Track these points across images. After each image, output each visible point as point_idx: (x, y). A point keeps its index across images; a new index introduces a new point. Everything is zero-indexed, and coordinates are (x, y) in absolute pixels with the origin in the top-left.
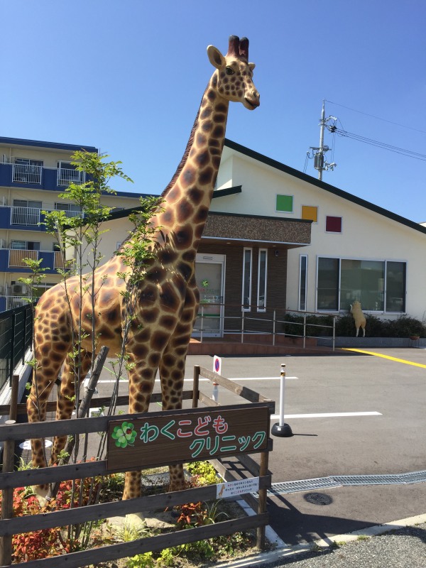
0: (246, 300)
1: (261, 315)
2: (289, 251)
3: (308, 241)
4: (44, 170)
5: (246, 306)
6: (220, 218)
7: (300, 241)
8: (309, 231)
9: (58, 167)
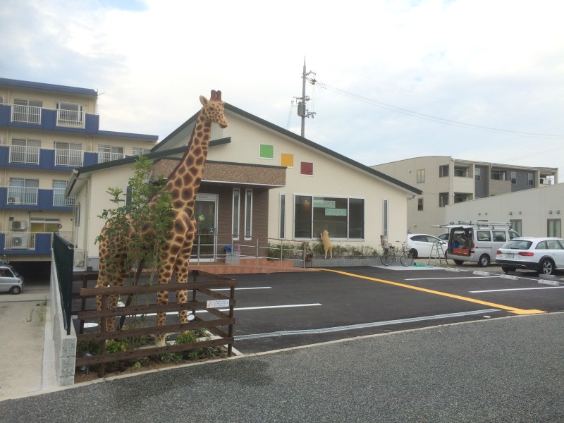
0: (236, 230)
1: (248, 242)
2: (270, 191)
3: (283, 183)
4: (43, 111)
5: (236, 236)
6: (212, 165)
7: (278, 184)
8: (284, 175)
9: (57, 108)
